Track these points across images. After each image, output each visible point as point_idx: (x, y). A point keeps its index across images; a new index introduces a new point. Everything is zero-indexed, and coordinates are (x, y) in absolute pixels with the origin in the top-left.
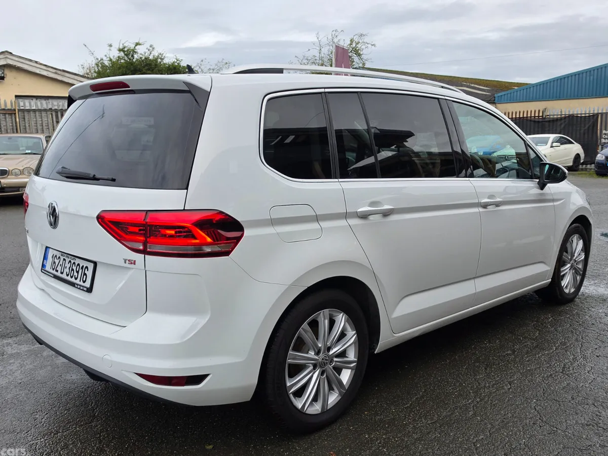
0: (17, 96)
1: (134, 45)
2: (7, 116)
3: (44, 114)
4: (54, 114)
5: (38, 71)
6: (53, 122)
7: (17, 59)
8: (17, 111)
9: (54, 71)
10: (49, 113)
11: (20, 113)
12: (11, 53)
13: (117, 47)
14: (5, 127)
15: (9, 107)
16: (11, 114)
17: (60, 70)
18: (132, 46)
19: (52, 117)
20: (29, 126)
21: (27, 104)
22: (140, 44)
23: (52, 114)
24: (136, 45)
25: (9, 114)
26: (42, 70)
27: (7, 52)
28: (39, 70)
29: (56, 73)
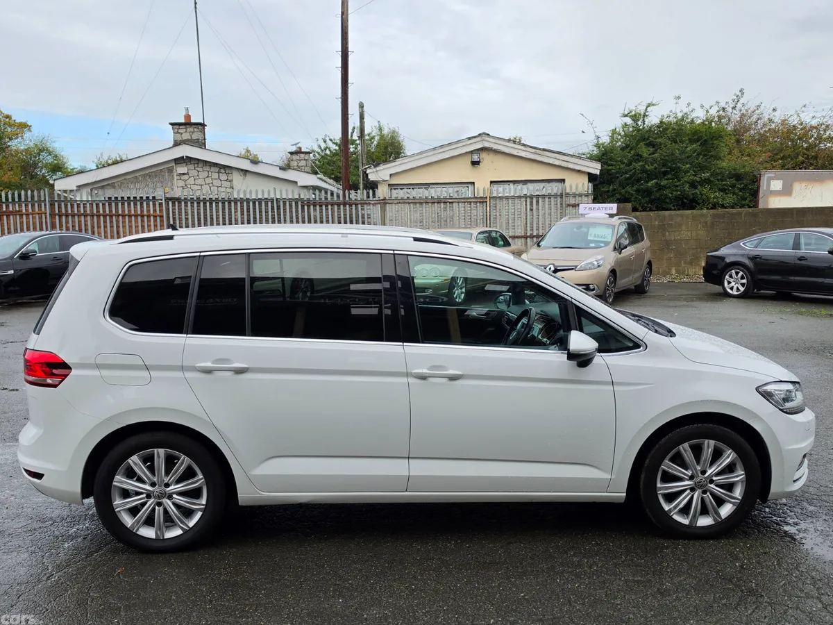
0: (492, 182)
1: (645, 107)
2: (478, 204)
3: (517, 201)
4: (528, 200)
5: (515, 153)
6: (526, 210)
7: (494, 141)
8: (488, 198)
9: (534, 150)
10: (523, 199)
11: (491, 201)
12: (488, 135)
13: (622, 112)
14: (476, 217)
15: (481, 195)
16: (483, 202)
17: (540, 149)
18: (641, 109)
19: (526, 205)
20: (500, 215)
21: (500, 191)
22: (653, 105)
23: (526, 201)
24: (647, 107)
25: (480, 202)
26: (520, 151)
27: (484, 134)
28: (517, 150)
29: (535, 153)
